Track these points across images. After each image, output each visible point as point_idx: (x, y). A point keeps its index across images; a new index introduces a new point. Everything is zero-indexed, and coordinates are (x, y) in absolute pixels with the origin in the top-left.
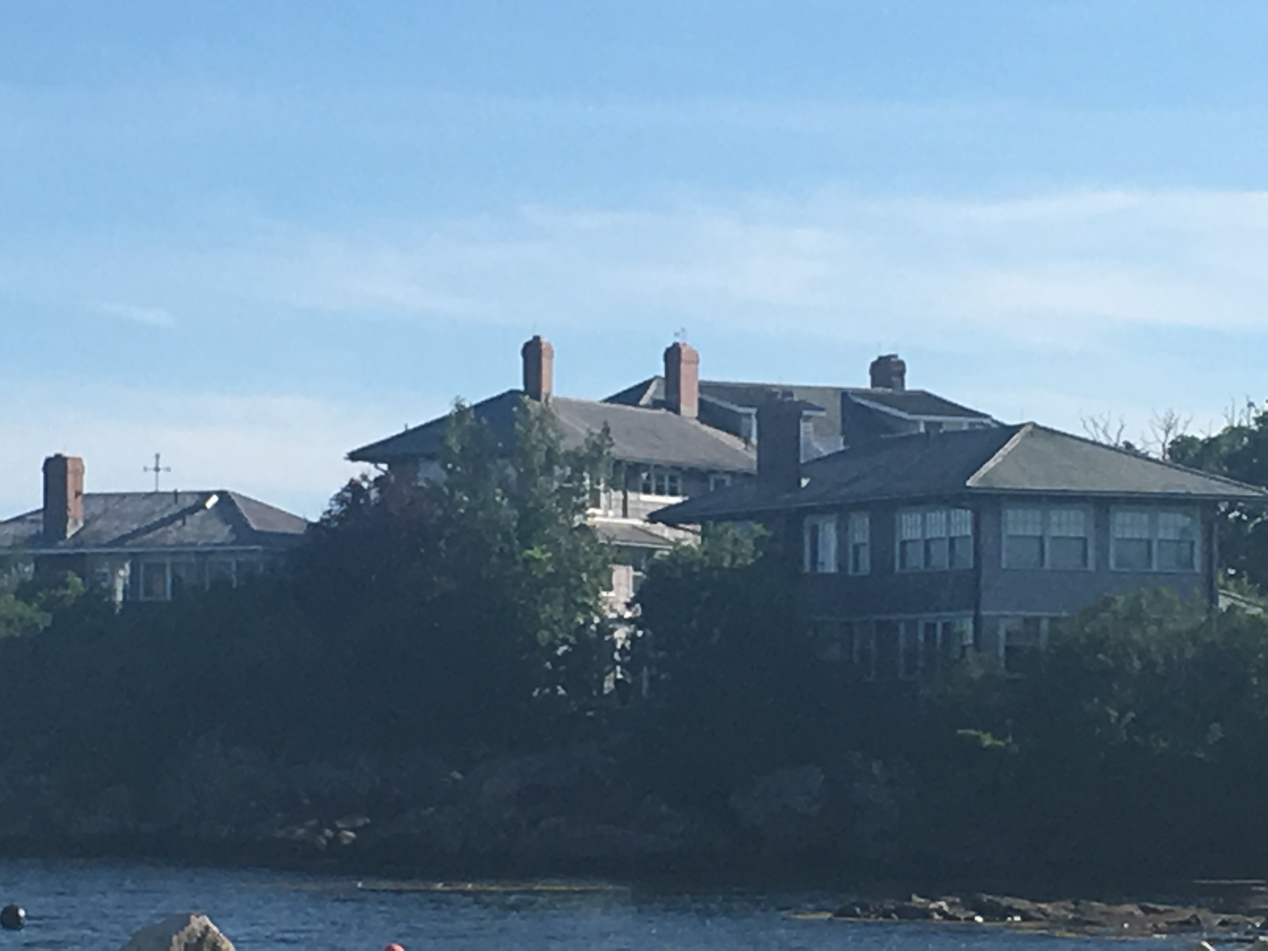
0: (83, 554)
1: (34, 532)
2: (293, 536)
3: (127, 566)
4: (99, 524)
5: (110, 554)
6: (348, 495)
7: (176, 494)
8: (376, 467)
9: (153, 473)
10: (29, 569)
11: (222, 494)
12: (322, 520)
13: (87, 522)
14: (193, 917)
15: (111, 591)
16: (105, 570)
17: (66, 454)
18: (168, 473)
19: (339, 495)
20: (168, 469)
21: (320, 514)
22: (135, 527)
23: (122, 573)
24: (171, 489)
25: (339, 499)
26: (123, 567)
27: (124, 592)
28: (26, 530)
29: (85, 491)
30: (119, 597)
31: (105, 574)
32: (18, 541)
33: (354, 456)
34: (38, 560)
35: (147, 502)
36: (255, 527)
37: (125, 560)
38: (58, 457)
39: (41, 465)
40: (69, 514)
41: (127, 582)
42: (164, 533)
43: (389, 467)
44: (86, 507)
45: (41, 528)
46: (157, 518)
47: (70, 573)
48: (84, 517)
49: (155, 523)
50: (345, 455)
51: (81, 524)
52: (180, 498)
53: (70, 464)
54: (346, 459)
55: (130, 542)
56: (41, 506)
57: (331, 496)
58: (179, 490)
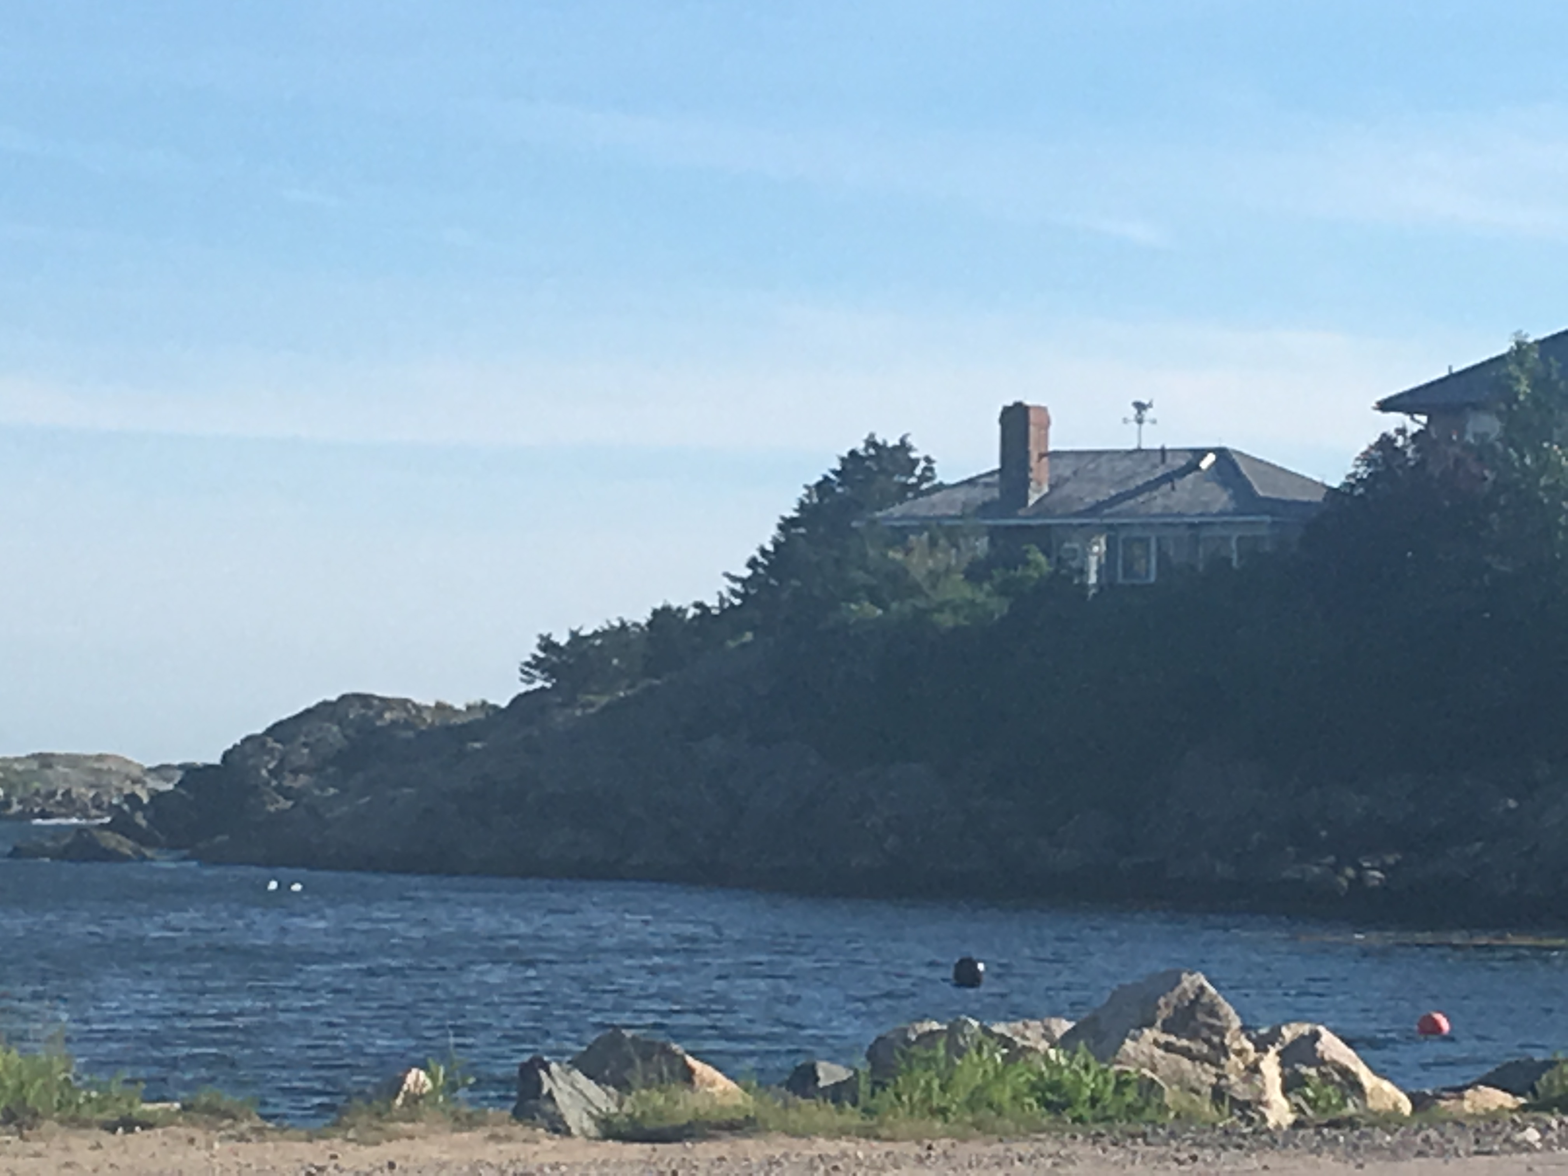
0: (1049, 526)
1: (987, 498)
2: (1308, 504)
3: (1103, 541)
4: (1067, 489)
5: (1082, 525)
6: (1377, 454)
7: (1163, 451)
8: (1413, 419)
9: (1135, 425)
10: (982, 545)
11: (1222, 453)
12: (1345, 484)
13: (1052, 487)
14: (1184, 976)
15: (1083, 572)
16: (1076, 545)
17: (1028, 402)
18: (1154, 427)
19: (1366, 453)
20: (1154, 422)
21: (1343, 479)
22: (1113, 492)
23: (1096, 549)
24: (1157, 446)
25: (1367, 458)
26: (1098, 543)
27: (1099, 572)
28: (978, 495)
29: (1051, 448)
30: (1093, 579)
31: (1075, 550)
32: (968, 511)
33: (1385, 406)
34: (993, 533)
35: (1128, 463)
36: (1261, 493)
37: (1100, 534)
38: (1019, 405)
39: (997, 415)
40: (1031, 475)
41: (1103, 560)
42: (1149, 500)
43: (1429, 420)
44: (1053, 468)
45: (996, 493)
46: (1140, 482)
47: (1033, 547)
48: (1050, 479)
49: (1138, 488)
50: (1374, 404)
51: (1046, 489)
52: (1169, 456)
53: (1032, 415)
54: (1375, 409)
55: (1107, 511)
56: (997, 466)
57: (1357, 455)
58: (1168, 446)
